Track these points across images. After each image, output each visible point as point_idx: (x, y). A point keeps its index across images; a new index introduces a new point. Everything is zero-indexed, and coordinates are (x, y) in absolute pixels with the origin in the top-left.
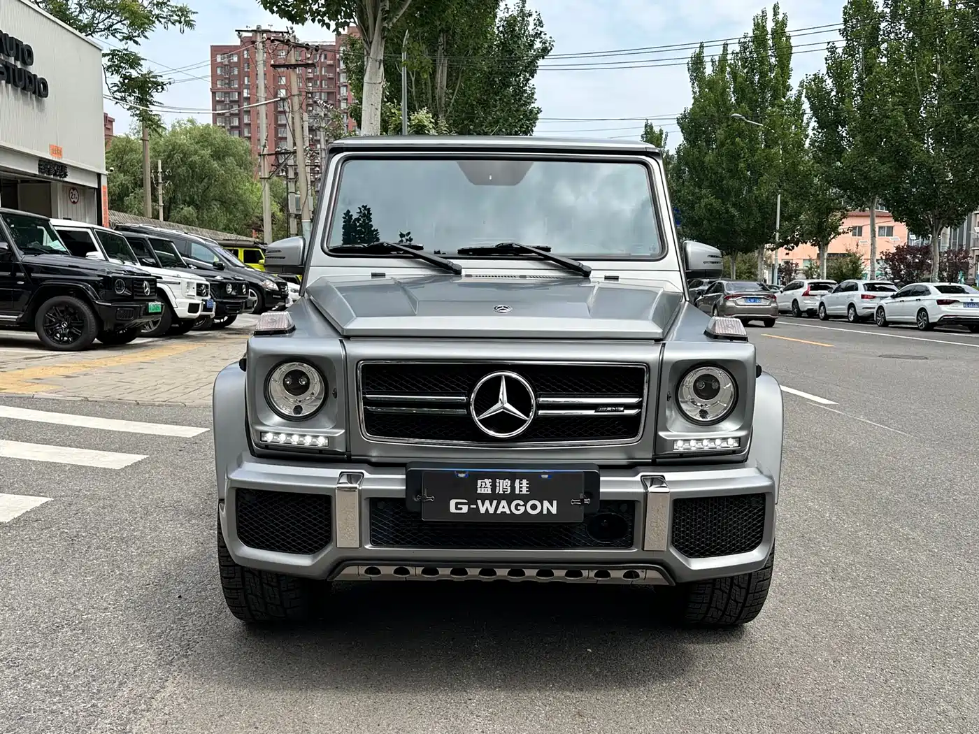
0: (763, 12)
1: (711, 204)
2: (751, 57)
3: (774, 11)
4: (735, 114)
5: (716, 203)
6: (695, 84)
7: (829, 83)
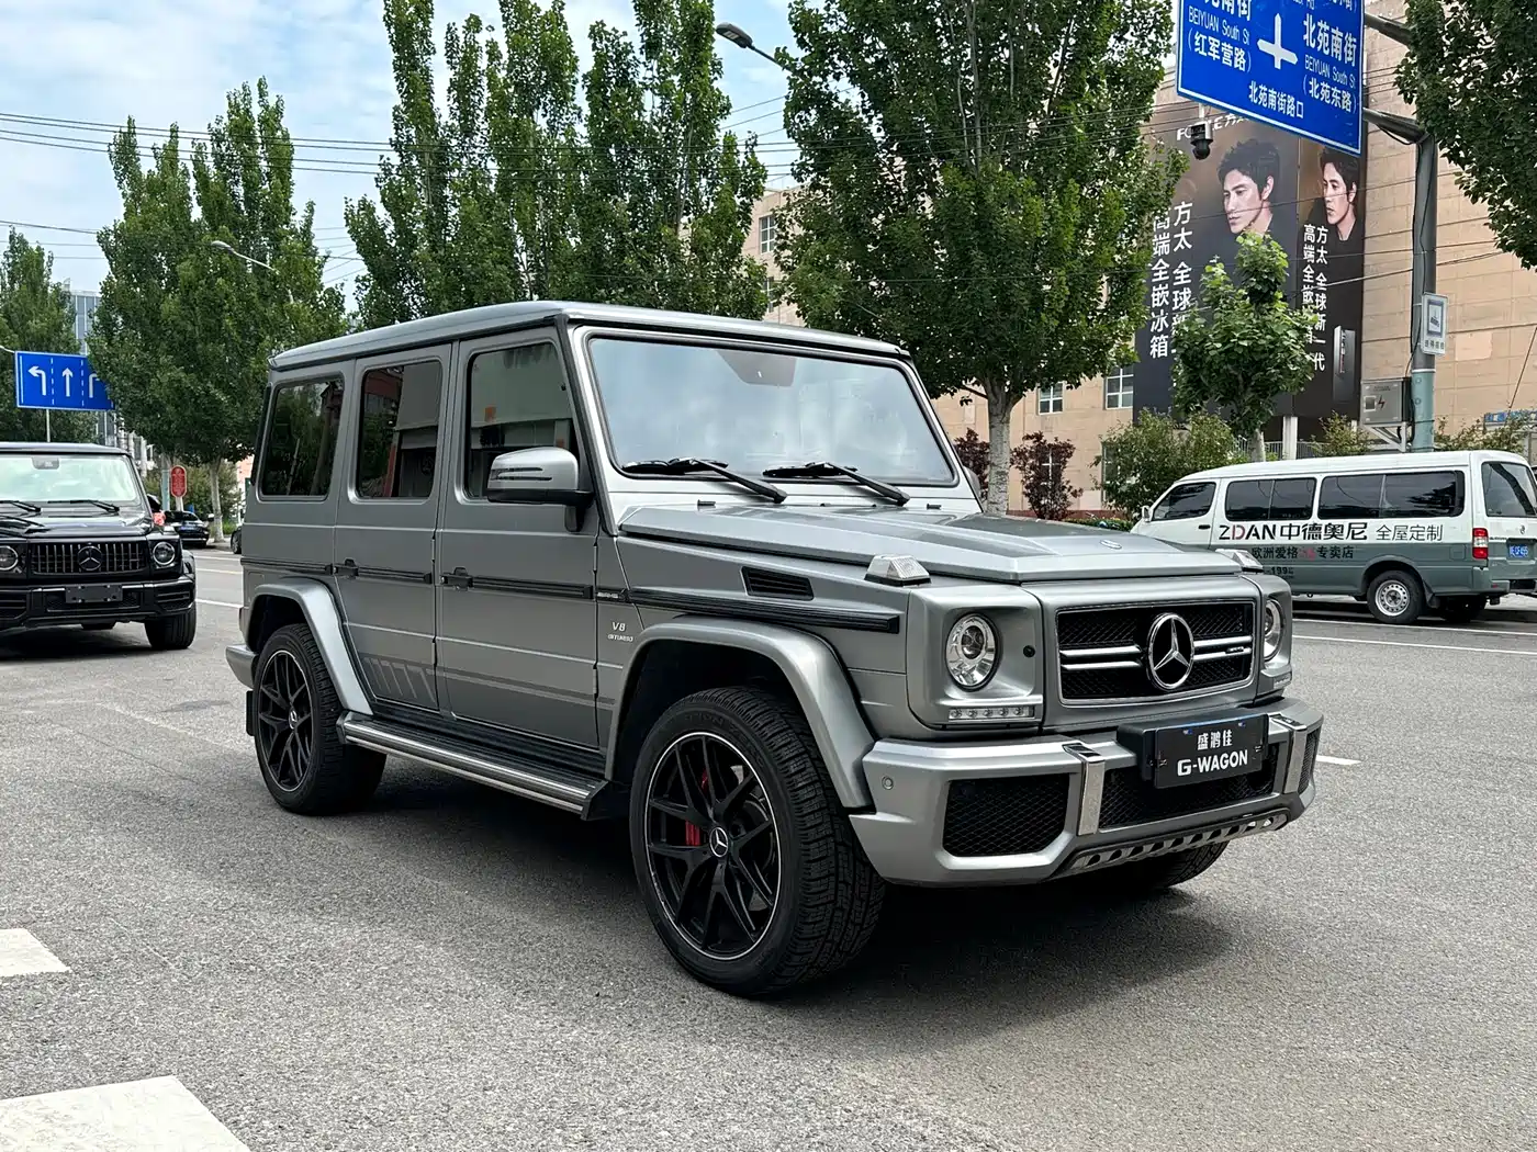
0: (244, 88)
1: (179, 381)
2: (229, 155)
3: (260, 89)
4: (217, 242)
5: (187, 380)
6: (124, 182)
7: (381, 213)
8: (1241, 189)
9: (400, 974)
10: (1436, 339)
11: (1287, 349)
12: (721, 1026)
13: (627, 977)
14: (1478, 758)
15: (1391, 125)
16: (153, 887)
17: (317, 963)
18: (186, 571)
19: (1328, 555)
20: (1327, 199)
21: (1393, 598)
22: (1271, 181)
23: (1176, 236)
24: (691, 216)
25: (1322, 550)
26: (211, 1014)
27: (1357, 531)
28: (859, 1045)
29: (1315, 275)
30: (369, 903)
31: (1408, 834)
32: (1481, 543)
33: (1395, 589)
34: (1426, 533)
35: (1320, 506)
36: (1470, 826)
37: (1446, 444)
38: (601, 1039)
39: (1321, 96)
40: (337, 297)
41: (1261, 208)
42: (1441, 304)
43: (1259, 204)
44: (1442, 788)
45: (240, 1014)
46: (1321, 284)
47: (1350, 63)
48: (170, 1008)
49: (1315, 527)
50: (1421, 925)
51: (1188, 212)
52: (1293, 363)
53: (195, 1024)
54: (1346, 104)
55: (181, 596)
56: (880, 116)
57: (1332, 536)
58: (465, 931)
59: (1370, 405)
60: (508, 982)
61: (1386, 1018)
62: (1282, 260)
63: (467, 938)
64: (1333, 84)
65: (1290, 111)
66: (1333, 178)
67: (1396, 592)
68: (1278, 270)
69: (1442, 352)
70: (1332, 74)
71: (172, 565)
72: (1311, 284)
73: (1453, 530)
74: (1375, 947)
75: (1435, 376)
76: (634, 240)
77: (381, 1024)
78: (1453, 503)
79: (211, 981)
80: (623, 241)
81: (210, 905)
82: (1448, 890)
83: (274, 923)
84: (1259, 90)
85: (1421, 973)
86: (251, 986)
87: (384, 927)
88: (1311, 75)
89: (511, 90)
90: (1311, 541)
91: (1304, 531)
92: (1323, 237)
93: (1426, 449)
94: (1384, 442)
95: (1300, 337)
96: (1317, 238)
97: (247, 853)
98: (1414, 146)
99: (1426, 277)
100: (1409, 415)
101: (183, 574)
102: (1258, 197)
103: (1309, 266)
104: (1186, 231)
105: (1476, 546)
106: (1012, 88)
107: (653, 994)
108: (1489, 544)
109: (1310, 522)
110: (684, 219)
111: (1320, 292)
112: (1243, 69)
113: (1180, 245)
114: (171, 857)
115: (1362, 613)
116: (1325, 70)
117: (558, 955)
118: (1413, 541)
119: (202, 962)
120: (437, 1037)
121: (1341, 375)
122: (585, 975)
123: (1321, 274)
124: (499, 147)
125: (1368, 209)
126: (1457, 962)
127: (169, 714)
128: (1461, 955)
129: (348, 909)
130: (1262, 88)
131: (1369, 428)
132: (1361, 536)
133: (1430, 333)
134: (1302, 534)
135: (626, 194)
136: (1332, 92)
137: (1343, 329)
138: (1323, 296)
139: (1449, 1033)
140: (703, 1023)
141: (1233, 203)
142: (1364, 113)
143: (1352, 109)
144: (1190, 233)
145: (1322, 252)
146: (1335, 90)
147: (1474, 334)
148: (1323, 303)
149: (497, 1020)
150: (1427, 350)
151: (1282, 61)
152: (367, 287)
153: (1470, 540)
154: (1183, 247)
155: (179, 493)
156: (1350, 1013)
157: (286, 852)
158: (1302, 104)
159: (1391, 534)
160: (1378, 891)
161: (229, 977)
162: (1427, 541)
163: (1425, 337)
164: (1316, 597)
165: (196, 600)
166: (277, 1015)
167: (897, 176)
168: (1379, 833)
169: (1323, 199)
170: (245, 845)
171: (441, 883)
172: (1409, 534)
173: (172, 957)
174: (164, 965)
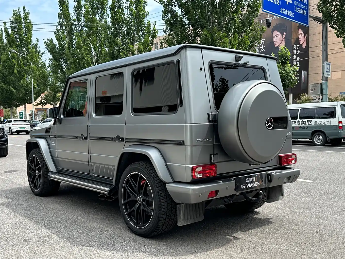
3: (24, 9)
4: (11, 50)
5: (5, 86)
8: (277, 35)
9: (69, 241)
10: (328, 73)
11: (291, 76)
12: (155, 253)
13: (129, 240)
14: (343, 180)
15: (316, 19)
16: (2, 220)
17: (47, 239)
18: (5, 136)
19: (302, 129)
20: (299, 38)
21: (319, 139)
22: (285, 33)
23: (261, 48)
24: (138, 42)
25: (300, 127)
26: (20, 253)
27: (309, 122)
28: (191, 257)
29: (297, 57)
30: (59, 223)
31: (327, 199)
32: (341, 125)
33: (319, 137)
34: (327, 123)
35: (300, 116)
36: (343, 197)
37: (331, 100)
38: (124, 257)
39: (298, 11)
40: (44, 64)
41: (283, 40)
42: (329, 64)
43: (282, 39)
44: (335, 187)
45: (28, 253)
46: (298, 60)
47: (306, 3)
48: (9, 251)
49: (298, 121)
50: (332, 222)
51: (264, 41)
52: (292, 80)
53: (16, 255)
54: (305, 14)
55: (4, 143)
56: (186, 16)
57: (303, 124)
58: (86, 230)
59: (312, 90)
60: (98, 243)
61: (325, 246)
62: (289, 53)
63: (86, 231)
64: (301, 8)
65: (291, 15)
66: (301, 33)
67: (319, 138)
68: (288, 56)
69: (330, 76)
70: (301, 6)
71: (2, 135)
72: (295, 60)
73: (334, 122)
74: (321, 228)
75: (328, 83)
76: (123, 49)
77: (66, 254)
78: (333, 115)
79: (19, 244)
80: (119, 49)
81: (17, 224)
82: (338, 213)
83: (35, 229)
84: (283, 10)
85: (333, 234)
86: (30, 245)
87: (64, 229)
88: (296, 6)
89: (90, 10)
90: (298, 125)
91: (296, 122)
92: (298, 48)
93: (326, 101)
94: (315, 100)
95: (294, 73)
96: (297, 48)
97: (26, 210)
98: (322, 24)
99: (325, 58)
100: (322, 93)
101: (5, 137)
102: (282, 37)
103: (295, 55)
104: (263, 46)
105: (339, 126)
106: (220, 10)
107: (136, 245)
108: (343, 125)
109: (297, 120)
110: (136, 43)
111: (298, 62)
112: (279, 5)
113: (262, 50)
114: (6, 212)
115: (311, 143)
116: (299, 5)
117: (111, 235)
118: (323, 125)
119: (16, 239)
120: (80, 258)
121: (303, 83)
122: (118, 240)
123: (298, 57)
124: (87, 25)
125: (309, 40)
126: (342, 232)
127: (2, 174)
128: (343, 230)
129: (54, 224)
130: (284, 9)
131: (312, 96)
132: (310, 124)
133: (327, 72)
134: (295, 123)
135: (120, 37)
136: (301, 10)
137: (304, 71)
138: (299, 63)
139: (342, 250)
140: (150, 252)
141: (275, 39)
142: (309, 16)
143: (306, 15)
144: (264, 47)
145: (298, 51)
146: (302, 10)
147: (337, 72)
148: (299, 64)
149: (96, 253)
150: (326, 76)
151: (289, 2)
152: (52, 61)
153: (338, 124)
154: (262, 51)
155: (2, 116)
156: (316, 245)
157: (36, 210)
158: (294, 13)
159: (318, 123)
160: (321, 214)
161: (24, 243)
162: (327, 125)
163: (325, 73)
164: (299, 139)
165: (8, 144)
166: (38, 253)
167: (191, 32)
168: (320, 199)
169: (298, 38)
170: (25, 208)
171: (78, 217)
172: (322, 123)
173: (8, 238)
174: (6, 240)
